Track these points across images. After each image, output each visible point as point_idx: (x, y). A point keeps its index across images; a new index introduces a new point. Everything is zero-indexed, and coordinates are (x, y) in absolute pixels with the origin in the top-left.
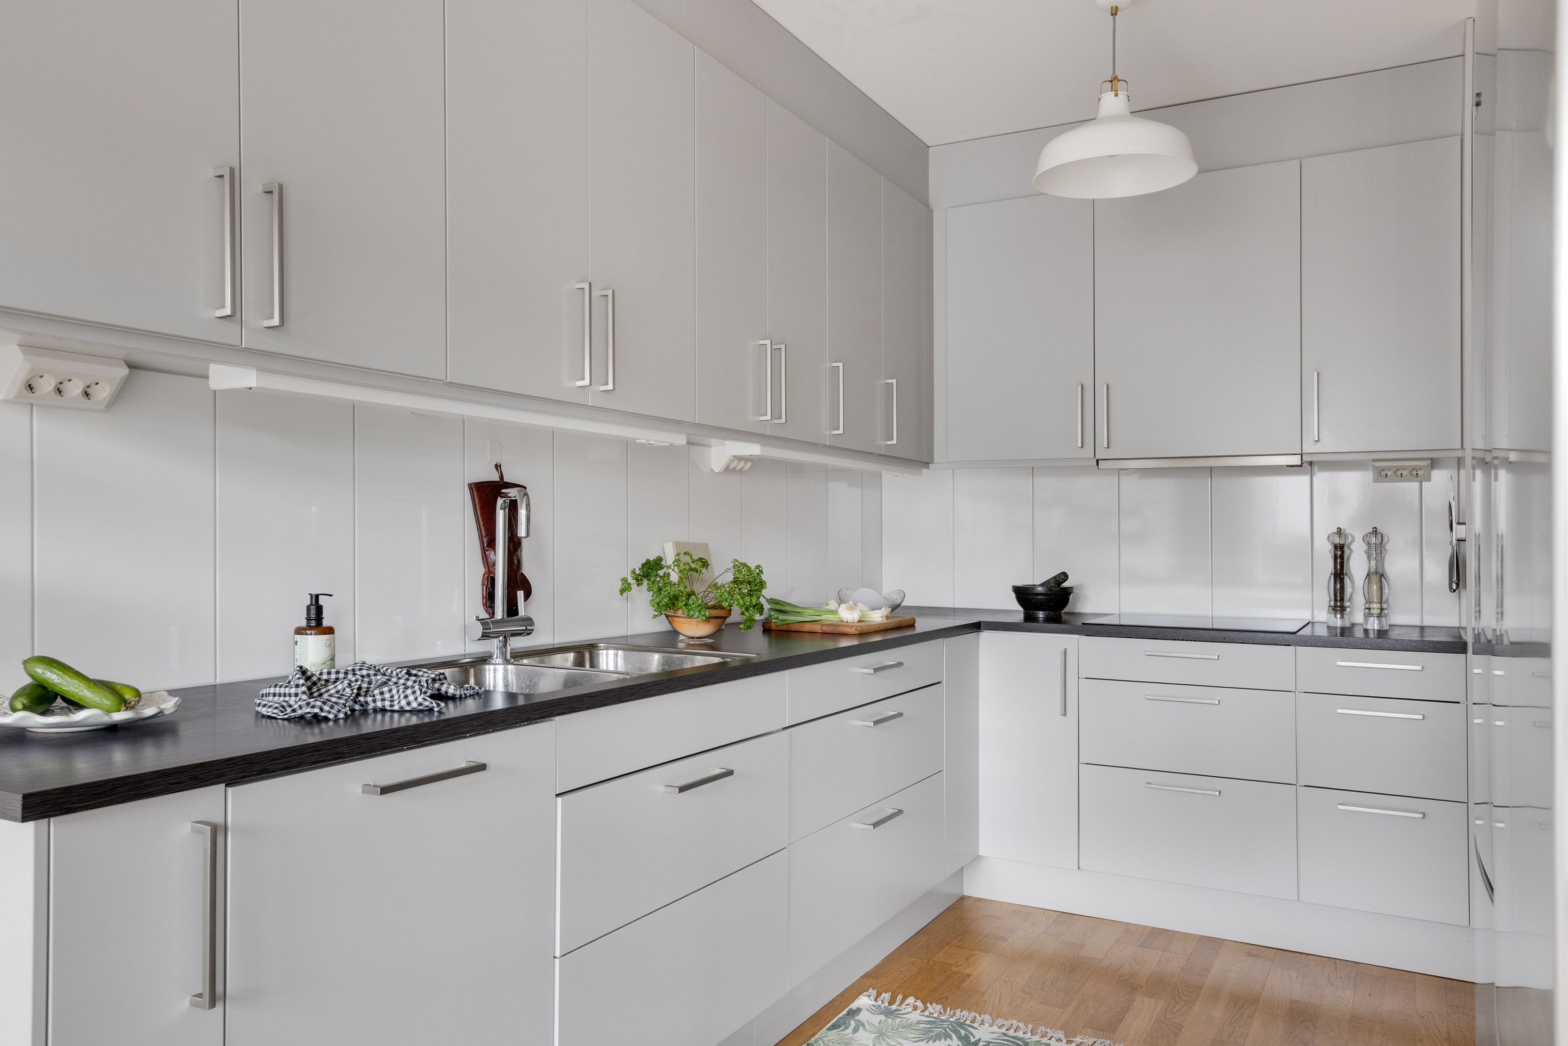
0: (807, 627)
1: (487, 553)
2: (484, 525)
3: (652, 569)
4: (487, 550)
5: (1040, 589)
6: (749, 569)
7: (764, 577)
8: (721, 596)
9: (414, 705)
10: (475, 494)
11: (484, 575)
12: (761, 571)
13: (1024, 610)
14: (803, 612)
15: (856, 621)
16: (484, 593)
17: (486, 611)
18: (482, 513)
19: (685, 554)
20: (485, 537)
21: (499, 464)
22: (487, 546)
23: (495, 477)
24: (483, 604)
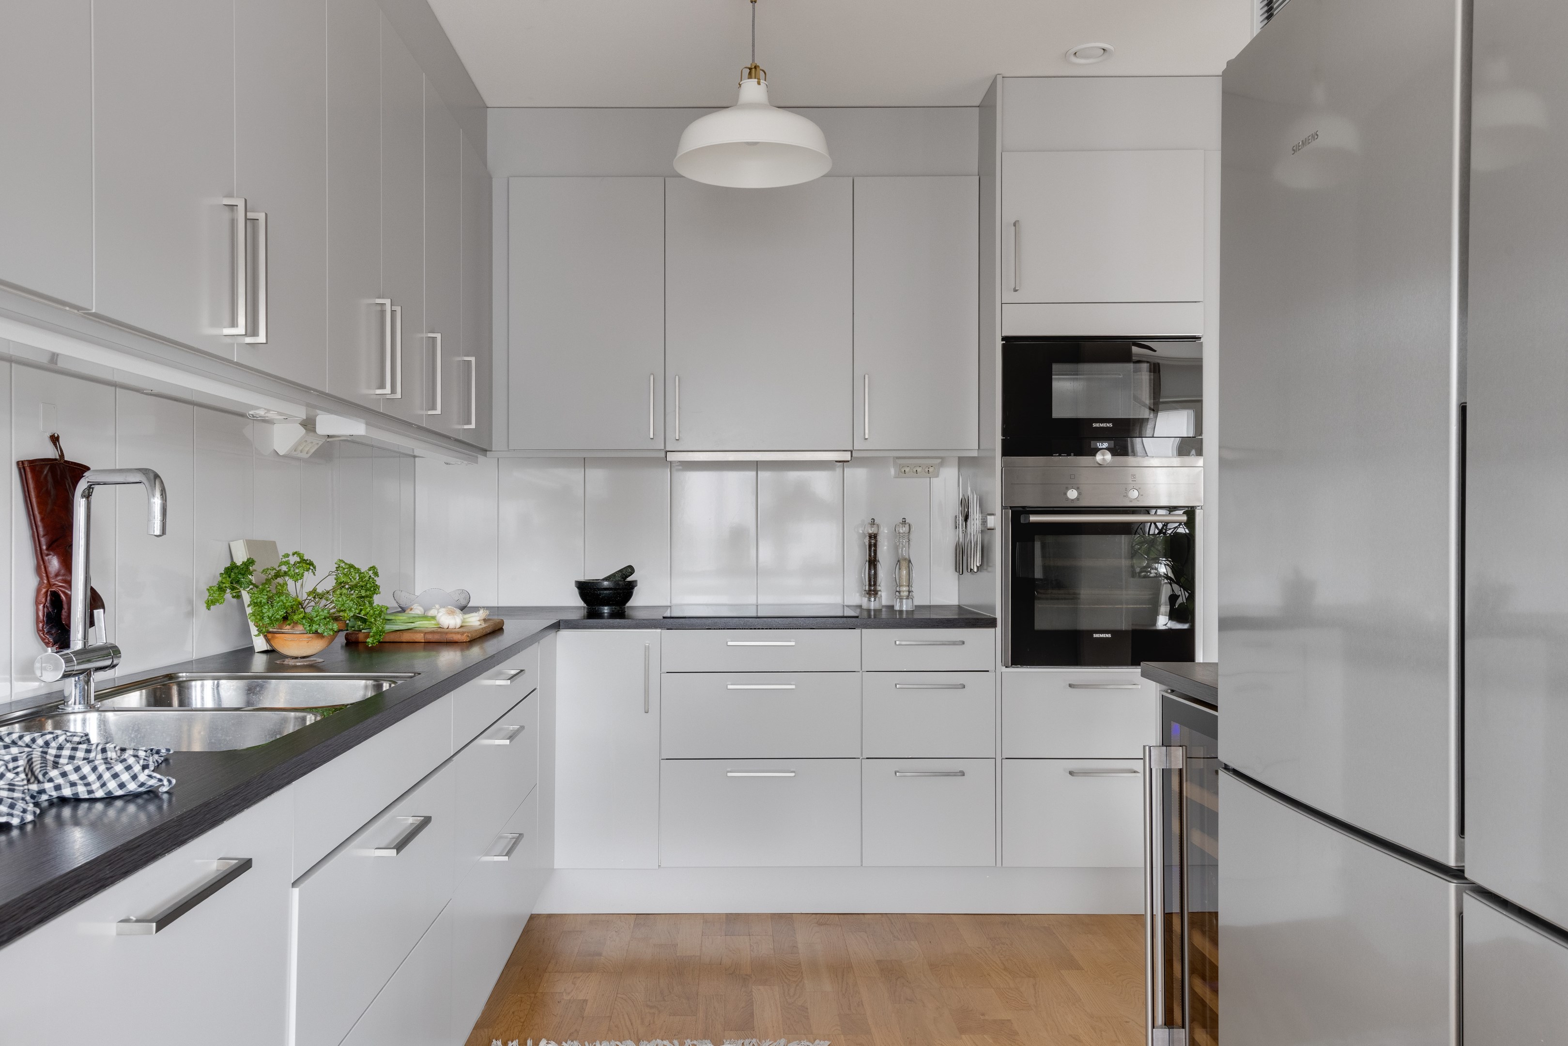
0: (406, 637)
1: (46, 558)
2: (42, 520)
3: (243, 575)
4: (47, 555)
5: (606, 583)
6: (358, 571)
7: (379, 581)
8: (343, 605)
9: (132, 787)
10: (29, 476)
11: (38, 591)
12: (376, 574)
13: (587, 605)
14: (395, 620)
15: (458, 626)
16: (41, 614)
17: (43, 640)
18: (39, 503)
19: (293, 554)
20: (44, 536)
21: (56, 435)
22: (47, 549)
23: (50, 453)
24: (38, 630)
